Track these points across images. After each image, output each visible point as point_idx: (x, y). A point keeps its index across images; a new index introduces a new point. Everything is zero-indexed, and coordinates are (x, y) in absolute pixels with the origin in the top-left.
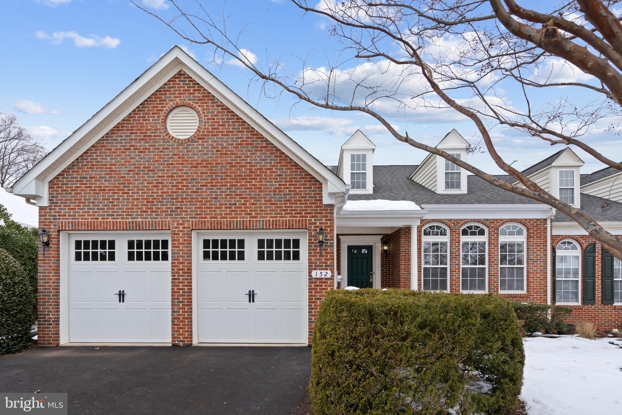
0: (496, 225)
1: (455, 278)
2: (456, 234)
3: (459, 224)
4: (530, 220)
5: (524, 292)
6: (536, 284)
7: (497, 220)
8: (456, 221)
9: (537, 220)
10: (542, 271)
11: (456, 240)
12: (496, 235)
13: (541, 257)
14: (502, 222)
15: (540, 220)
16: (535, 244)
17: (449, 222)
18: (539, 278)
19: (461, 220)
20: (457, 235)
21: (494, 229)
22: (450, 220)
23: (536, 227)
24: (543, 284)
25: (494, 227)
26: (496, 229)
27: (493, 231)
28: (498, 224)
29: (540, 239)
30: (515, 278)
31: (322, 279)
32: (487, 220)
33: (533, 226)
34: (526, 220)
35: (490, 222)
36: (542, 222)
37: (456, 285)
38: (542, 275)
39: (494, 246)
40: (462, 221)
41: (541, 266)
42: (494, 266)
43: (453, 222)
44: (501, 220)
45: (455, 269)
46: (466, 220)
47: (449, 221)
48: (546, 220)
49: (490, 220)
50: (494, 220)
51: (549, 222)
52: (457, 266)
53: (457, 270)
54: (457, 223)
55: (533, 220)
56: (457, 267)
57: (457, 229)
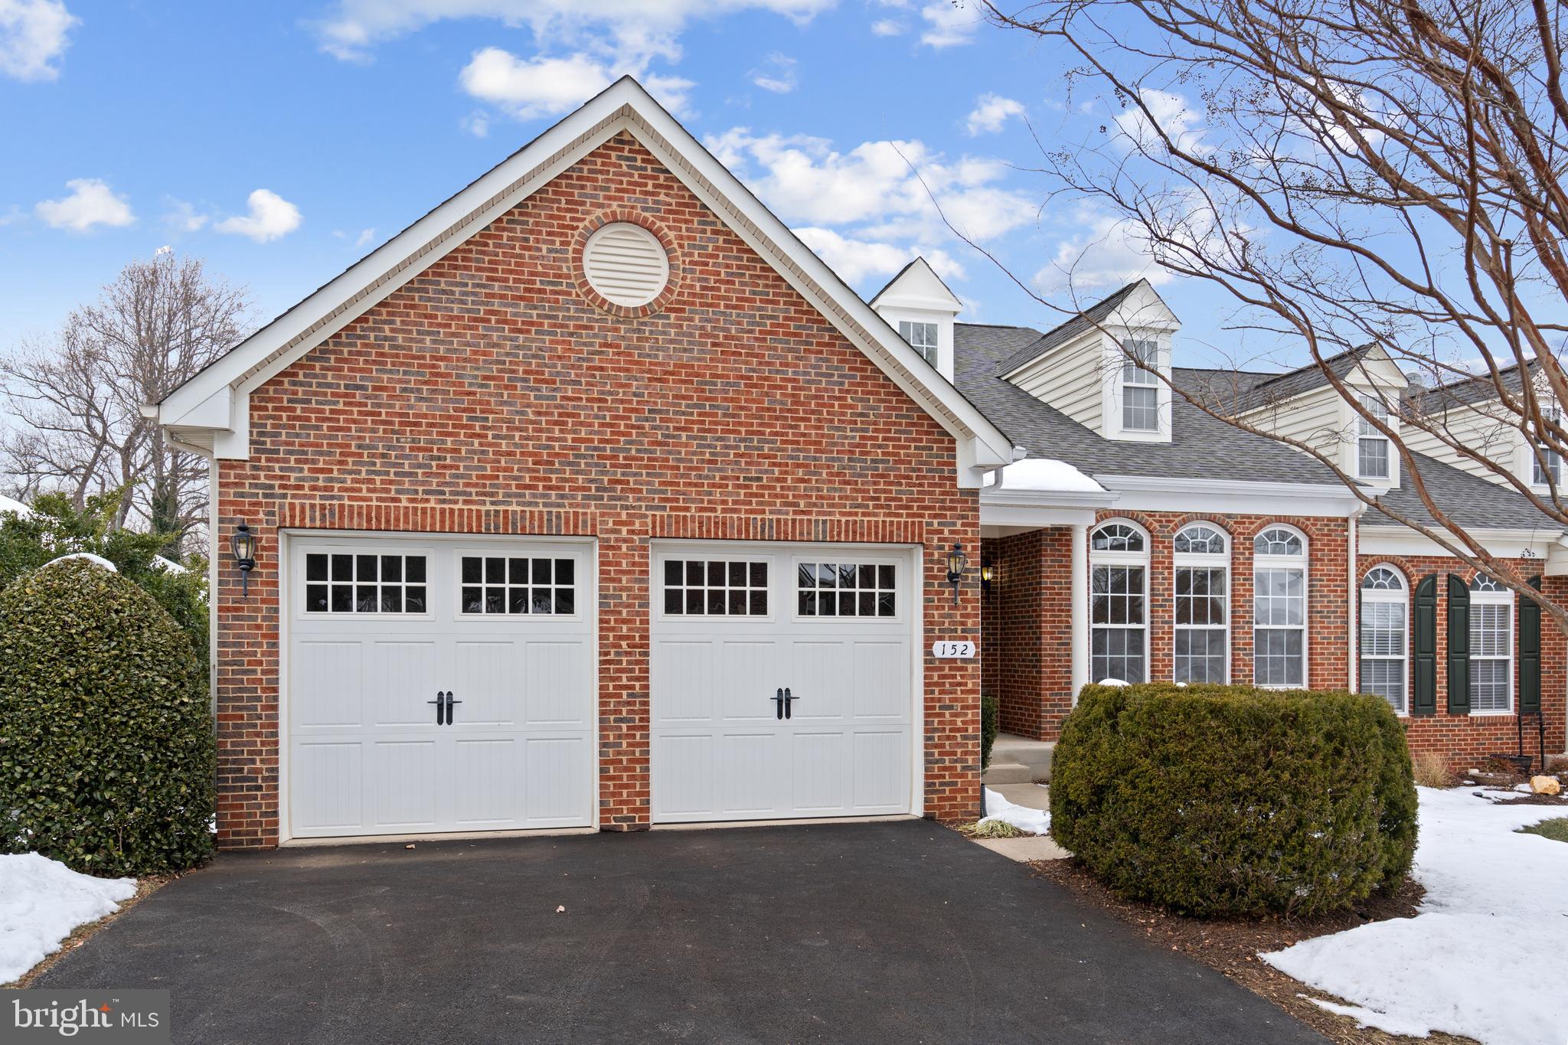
0: (1248, 529)
1: (1164, 655)
2: (1164, 547)
3: (1172, 525)
4: (1316, 519)
5: (1305, 686)
6: (1327, 669)
7: (1249, 517)
8: (1164, 516)
9: (1330, 519)
10: (1339, 638)
11: (1164, 563)
12: (1247, 552)
13: (1337, 607)
14: (1259, 521)
15: (1335, 519)
16: (1325, 575)
17: (1151, 519)
18: (1333, 654)
19: (1176, 515)
20: (1166, 551)
21: (1244, 539)
22: (1151, 514)
23: (1327, 535)
24: (1342, 669)
25: (1244, 534)
26: (1249, 539)
27: (1242, 544)
28: (1253, 527)
29: (1336, 565)
30: (1285, 656)
31: (954, 660)
32: (1229, 516)
33: (1323, 535)
34: (1308, 518)
35: (1235, 523)
36: (1339, 526)
37: (1164, 671)
38: (1339, 649)
39: (1244, 580)
40: (1176, 516)
41: (1337, 627)
42: (1244, 628)
43: (1157, 518)
44: (1258, 517)
45: (1163, 633)
46: (1185, 516)
47: (1150, 516)
48: (1346, 520)
49: (1236, 516)
50: (1243, 516)
51: (1352, 524)
52: (1166, 626)
53: (1166, 637)
54: (1167, 521)
55: (1322, 519)
56: (1166, 629)
57: (1165, 537)
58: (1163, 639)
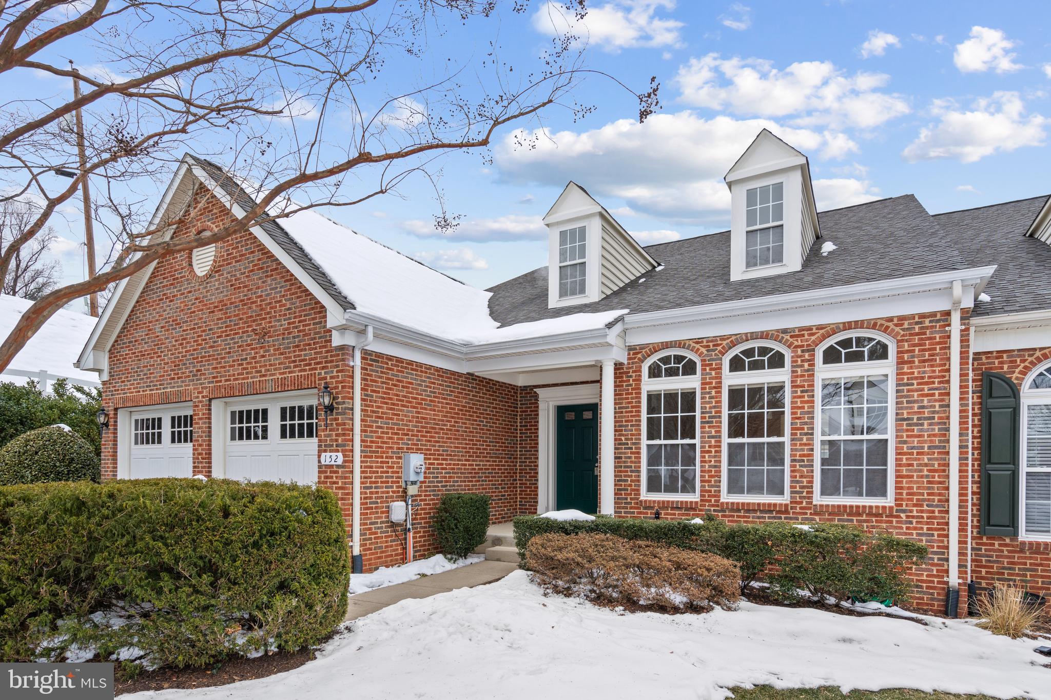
0: (807, 340)
1: (710, 466)
2: (711, 369)
3: (719, 348)
4: (902, 318)
5: (889, 501)
6: (917, 482)
7: (809, 329)
8: (712, 341)
9: (923, 316)
10: (936, 447)
11: (711, 383)
12: (806, 365)
13: (934, 412)
14: (821, 332)
15: (933, 314)
16: (916, 378)
17: (697, 346)
18: (926, 465)
19: (723, 338)
20: (713, 373)
21: (803, 351)
22: (698, 341)
23: (917, 334)
24: (940, 483)
25: (803, 346)
26: (808, 351)
27: (801, 356)
28: (813, 338)
29: (932, 366)
30: (865, 467)
31: (332, 466)
32: (785, 331)
33: (911, 335)
34: (890, 319)
35: (792, 337)
36: (938, 321)
37: (710, 481)
38: (937, 459)
39: (802, 392)
40: (724, 340)
41: (934, 435)
42: (801, 439)
43: (705, 344)
44: (820, 327)
45: (710, 447)
46: (733, 338)
47: (697, 343)
48: (948, 314)
49: (793, 330)
50: (801, 329)
51: (956, 318)
52: (713, 440)
53: (713, 450)
54: (714, 345)
55: (912, 317)
56: (713, 443)
57: (713, 360)
58: (710, 452)
